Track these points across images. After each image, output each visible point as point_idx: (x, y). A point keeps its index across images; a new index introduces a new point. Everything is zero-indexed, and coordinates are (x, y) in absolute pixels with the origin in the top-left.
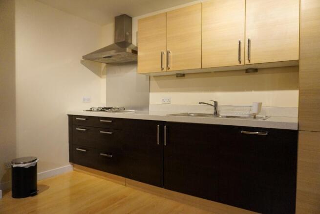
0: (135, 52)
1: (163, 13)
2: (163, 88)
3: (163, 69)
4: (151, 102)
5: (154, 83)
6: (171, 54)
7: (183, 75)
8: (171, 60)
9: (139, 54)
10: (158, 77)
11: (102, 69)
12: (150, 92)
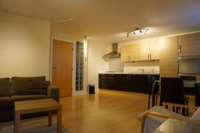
0: (120, 55)
1: (128, 45)
2: (128, 66)
3: (128, 60)
4: (124, 70)
5: (125, 64)
6: (131, 56)
7: (134, 62)
8: (131, 58)
9: (121, 56)
10: (126, 62)
11: (107, 59)
12: (124, 67)
